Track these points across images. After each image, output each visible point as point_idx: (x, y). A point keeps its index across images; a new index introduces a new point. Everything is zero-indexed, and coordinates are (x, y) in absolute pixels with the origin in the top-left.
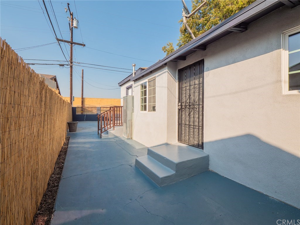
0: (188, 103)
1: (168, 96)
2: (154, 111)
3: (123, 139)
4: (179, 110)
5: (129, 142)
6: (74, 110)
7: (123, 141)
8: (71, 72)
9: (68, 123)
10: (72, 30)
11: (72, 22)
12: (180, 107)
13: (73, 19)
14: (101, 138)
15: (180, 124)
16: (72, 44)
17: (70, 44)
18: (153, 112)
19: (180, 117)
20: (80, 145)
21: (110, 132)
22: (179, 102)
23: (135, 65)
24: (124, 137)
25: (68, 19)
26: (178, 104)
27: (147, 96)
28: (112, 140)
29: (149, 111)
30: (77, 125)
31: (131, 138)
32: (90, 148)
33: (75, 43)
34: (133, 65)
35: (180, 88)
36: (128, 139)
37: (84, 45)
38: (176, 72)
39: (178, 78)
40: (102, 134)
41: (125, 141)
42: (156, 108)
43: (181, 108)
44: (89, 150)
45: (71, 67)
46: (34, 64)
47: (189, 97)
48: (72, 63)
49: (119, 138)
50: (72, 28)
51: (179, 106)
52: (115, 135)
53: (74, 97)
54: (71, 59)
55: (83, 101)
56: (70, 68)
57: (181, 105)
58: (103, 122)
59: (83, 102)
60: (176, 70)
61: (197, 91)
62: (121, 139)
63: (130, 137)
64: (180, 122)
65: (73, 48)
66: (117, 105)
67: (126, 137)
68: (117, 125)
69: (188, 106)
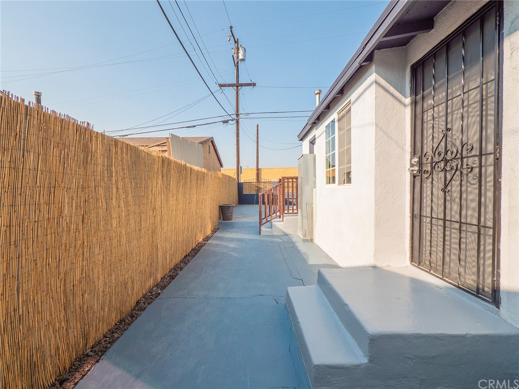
0: (439, 154)
1: (377, 141)
2: (348, 183)
3: (294, 240)
4: (415, 177)
5: (302, 247)
6: (240, 186)
7: (293, 243)
8: (238, 130)
9: (220, 207)
10: (237, 66)
11: (238, 53)
12: (416, 168)
13: (238, 50)
14: (260, 234)
15: (416, 217)
16: (237, 86)
17: (235, 88)
18: (347, 186)
19: (416, 196)
20: (223, 243)
21: (274, 224)
22: (414, 153)
23: (320, 91)
24: (298, 235)
25: (233, 51)
26: (411, 160)
27: (337, 151)
28: (275, 240)
29: (339, 184)
30: (232, 211)
31: (312, 240)
32: (234, 249)
33: (242, 85)
34: (316, 92)
35: (415, 116)
36: (305, 241)
37: (254, 85)
38: (404, 74)
39: (411, 89)
40: (263, 228)
41: (297, 244)
42: (353, 176)
43: (420, 171)
44: (231, 253)
45: (237, 122)
46: (195, 126)
47: (445, 136)
48: (238, 115)
49: (289, 237)
50: (238, 62)
51: (412, 165)
52: (283, 232)
53: (241, 167)
54: (237, 111)
55: (258, 173)
56: (235, 125)
57: (420, 164)
58: (263, 207)
59: (258, 175)
60: (404, 70)
61: (477, 111)
62: (291, 239)
63: (308, 238)
64: (417, 212)
65: (240, 92)
66: (288, 176)
67: (302, 237)
68: (288, 213)
69: (442, 165)
